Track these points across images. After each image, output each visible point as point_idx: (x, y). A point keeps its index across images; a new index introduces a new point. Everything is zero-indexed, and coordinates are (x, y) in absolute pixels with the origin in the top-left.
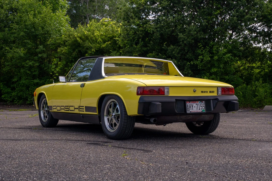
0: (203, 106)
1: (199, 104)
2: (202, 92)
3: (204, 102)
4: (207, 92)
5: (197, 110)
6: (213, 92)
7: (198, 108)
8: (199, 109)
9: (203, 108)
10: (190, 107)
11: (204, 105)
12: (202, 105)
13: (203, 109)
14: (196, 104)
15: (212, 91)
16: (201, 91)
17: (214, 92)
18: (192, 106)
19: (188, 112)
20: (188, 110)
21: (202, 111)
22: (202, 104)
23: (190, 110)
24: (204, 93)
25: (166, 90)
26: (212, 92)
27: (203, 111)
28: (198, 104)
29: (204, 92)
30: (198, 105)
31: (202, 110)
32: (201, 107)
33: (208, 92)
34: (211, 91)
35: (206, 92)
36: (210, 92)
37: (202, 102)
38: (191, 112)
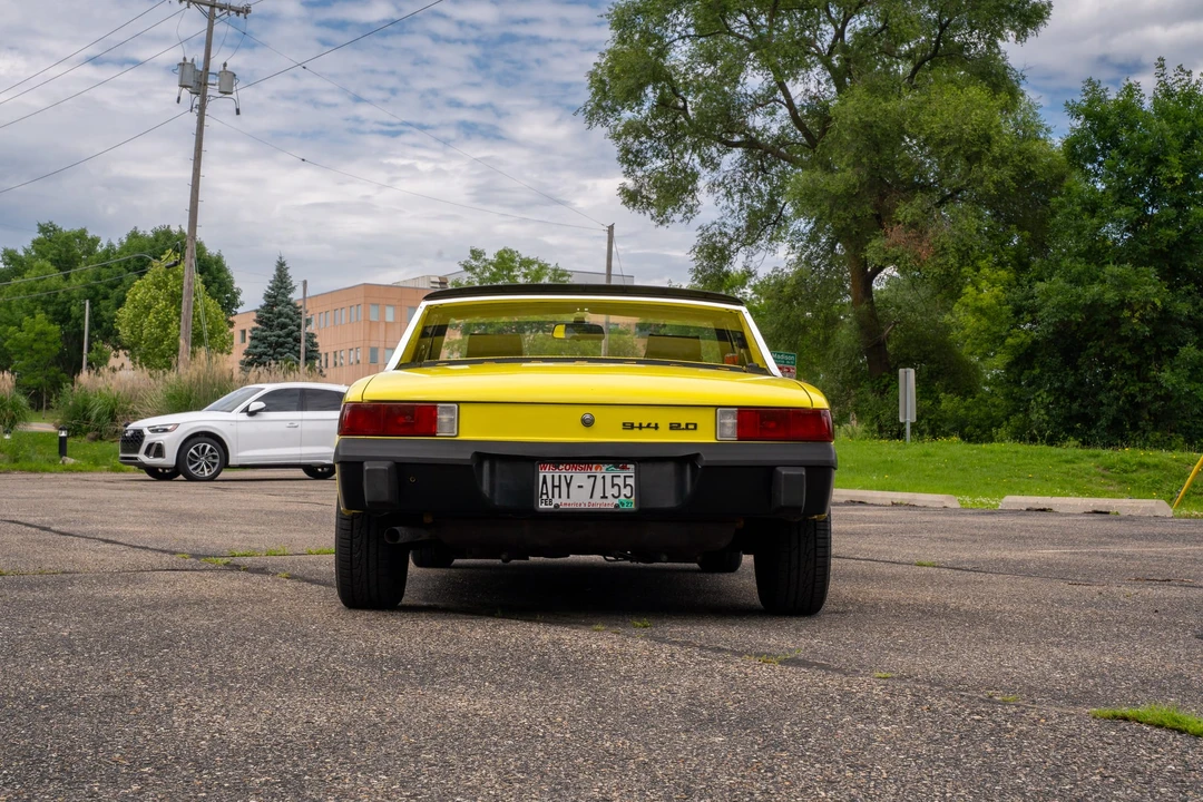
0: (625, 486)
1: (604, 477)
2: (629, 426)
3: (632, 467)
4: (656, 427)
5: (592, 501)
6: (690, 427)
7: (598, 492)
8: (604, 497)
9: (627, 491)
10: (554, 486)
11: (631, 481)
12: (619, 481)
13: (622, 498)
14: (589, 477)
15: (687, 425)
16: (624, 424)
17: (695, 428)
18: (568, 485)
19: (542, 506)
20: (544, 497)
21: (617, 506)
22: (622, 475)
23: (556, 501)
24: (636, 430)
25: (443, 417)
26: (687, 428)
27: (623, 505)
28: (599, 476)
29: (640, 427)
30: (599, 482)
31: (616, 501)
32: (616, 488)
33: (664, 426)
34: (679, 425)
35: (649, 426)
36: (674, 427)
37: (624, 468)
38: (557, 506)
